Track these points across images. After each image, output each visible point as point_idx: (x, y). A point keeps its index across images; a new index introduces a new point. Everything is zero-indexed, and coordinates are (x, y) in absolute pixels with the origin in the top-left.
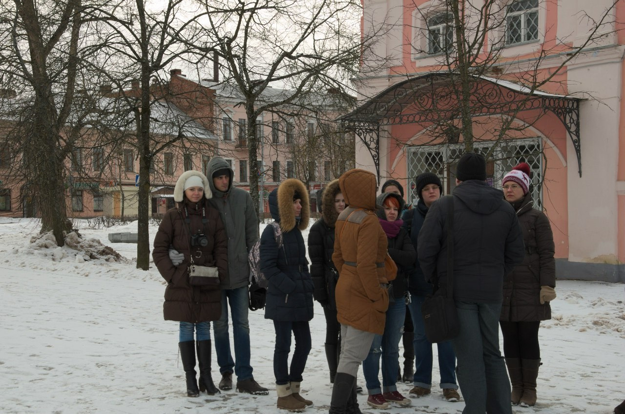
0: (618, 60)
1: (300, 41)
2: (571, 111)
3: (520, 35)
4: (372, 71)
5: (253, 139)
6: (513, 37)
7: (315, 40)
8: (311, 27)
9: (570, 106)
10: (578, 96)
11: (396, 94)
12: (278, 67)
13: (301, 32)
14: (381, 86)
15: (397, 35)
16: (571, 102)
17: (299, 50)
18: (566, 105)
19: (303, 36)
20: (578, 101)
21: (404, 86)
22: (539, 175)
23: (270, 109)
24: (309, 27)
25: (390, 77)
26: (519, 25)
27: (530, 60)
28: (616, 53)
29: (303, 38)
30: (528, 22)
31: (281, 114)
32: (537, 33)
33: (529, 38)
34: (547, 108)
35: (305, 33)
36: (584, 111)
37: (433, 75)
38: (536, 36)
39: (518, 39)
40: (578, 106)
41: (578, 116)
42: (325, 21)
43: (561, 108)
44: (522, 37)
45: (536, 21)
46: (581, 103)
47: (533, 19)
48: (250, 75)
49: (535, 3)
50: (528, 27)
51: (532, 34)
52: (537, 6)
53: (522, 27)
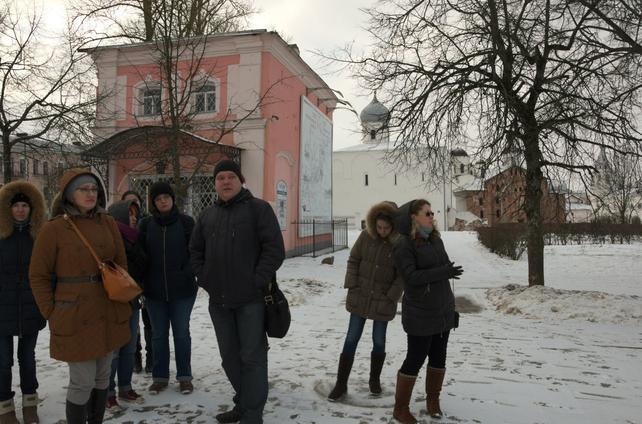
0: (263, 127)
1: (49, 94)
2: (236, 156)
3: (204, 107)
4: (104, 120)
5: (7, 163)
6: (200, 107)
7: (61, 96)
9: (236, 153)
10: (240, 146)
11: (121, 139)
12: (31, 111)
13: (50, 88)
14: (111, 133)
15: (123, 95)
16: (236, 151)
18: (233, 152)
19: (52, 90)
20: (240, 150)
21: (127, 133)
22: (216, 196)
23: (23, 141)
24: (57, 84)
25: (117, 128)
26: (203, 100)
27: (210, 123)
28: (262, 123)
29: (52, 91)
30: (209, 99)
31: (32, 146)
32: (215, 106)
33: (209, 108)
34: (222, 153)
35: (54, 88)
36: (244, 157)
37: (147, 126)
38: (214, 108)
39: (203, 110)
40: (240, 153)
41: (240, 159)
42: (69, 80)
43: (230, 154)
44: (205, 108)
45: (214, 99)
46: (242, 152)
47: (212, 98)
48: (6, 115)
49: (213, 88)
50: (209, 102)
51: (212, 107)
52: (214, 90)
53: (205, 103)
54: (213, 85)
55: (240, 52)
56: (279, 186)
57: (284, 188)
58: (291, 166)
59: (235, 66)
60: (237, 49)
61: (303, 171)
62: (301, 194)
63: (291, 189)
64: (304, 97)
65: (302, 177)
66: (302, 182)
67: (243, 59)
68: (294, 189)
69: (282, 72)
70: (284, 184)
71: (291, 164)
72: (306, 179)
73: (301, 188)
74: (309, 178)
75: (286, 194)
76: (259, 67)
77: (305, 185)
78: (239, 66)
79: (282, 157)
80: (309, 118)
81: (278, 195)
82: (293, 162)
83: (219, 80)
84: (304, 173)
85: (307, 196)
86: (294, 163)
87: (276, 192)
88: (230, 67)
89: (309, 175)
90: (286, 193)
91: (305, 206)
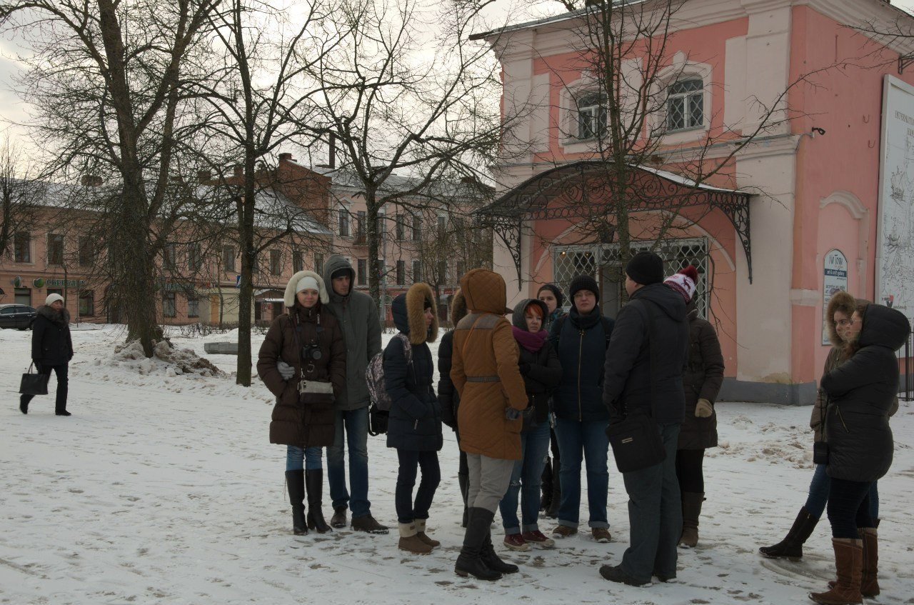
0: (792, 151)
1: (430, 122)
2: (740, 208)
3: (682, 120)
4: (513, 157)
5: (373, 234)
6: (675, 122)
7: (447, 121)
8: (442, 107)
9: (740, 202)
10: (748, 191)
11: (541, 184)
12: (405, 151)
13: (430, 112)
14: (524, 175)
15: (543, 116)
16: (740, 198)
17: (429, 132)
18: (735, 201)
19: (433, 116)
20: (748, 196)
21: (550, 175)
22: (704, 280)
23: (394, 200)
24: (440, 106)
25: (534, 165)
26: (682, 108)
27: (694, 149)
28: (789, 144)
29: (433, 119)
30: (692, 106)
31: (406, 206)
32: (702, 118)
33: (693, 123)
34: (713, 204)
35: (436, 112)
36: (754, 208)
37: (584, 163)
38: (701, 122)
39: (681, 125)
40: (748, 203)
41: (748, 213)
42: (459, 99)
43: (729, 204)
44: (685, 122)
45: (701, 104)
46: (751, 199)
47: (697, 102)
48: (371, 160)
49: (698, 84)
50: (692, 111)
51: (696, 119)
52: (702, 88)
53: (685, 111)
54: (698, 78)
55: (748, 12)
56: (827, 259)
57: (841, 263)
58: (860, 219)
59: (741, 39)
60: (743, 7)
61: (886, 229)
62: (881, 273)
63: (857, 264)
64: (891, 79)
65: (883, 240)
66: (883, 250)
67: (755, 25)
68: (863, 265)
69: (837, 37)
70: (840, 255)
71: (857, 216)
72: (894, 243)
73: (881, 263)
74: (901, 241)
75: (845, 274)
76: (786, 36)
77: (893, 255)
78: (747, 39)
79: (835, 203)
80: (905, 118)
81: (826, 276)
82: (862, 211)
83: (709, 67)
84: (889, 232)
85: (898, 278)
86: (863, 213)
87: (821, 272)
88: (729, 43)
89: (902, 234)
90: (845, 272)
91: (892, 297)
